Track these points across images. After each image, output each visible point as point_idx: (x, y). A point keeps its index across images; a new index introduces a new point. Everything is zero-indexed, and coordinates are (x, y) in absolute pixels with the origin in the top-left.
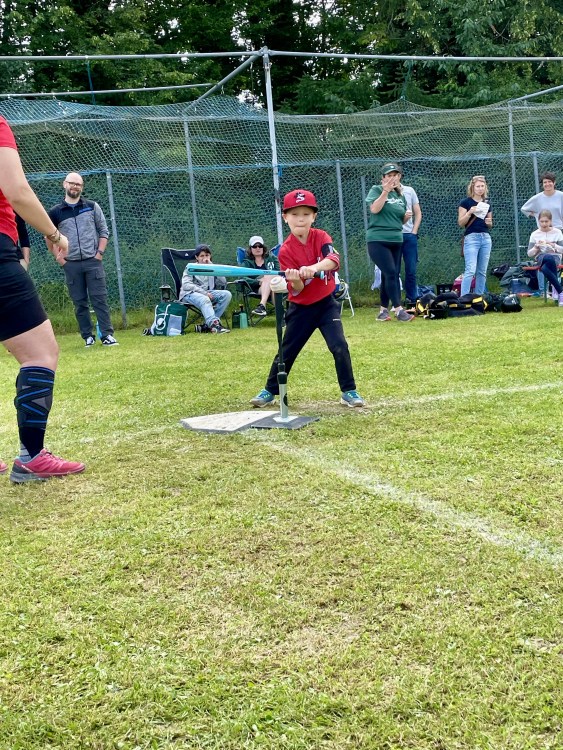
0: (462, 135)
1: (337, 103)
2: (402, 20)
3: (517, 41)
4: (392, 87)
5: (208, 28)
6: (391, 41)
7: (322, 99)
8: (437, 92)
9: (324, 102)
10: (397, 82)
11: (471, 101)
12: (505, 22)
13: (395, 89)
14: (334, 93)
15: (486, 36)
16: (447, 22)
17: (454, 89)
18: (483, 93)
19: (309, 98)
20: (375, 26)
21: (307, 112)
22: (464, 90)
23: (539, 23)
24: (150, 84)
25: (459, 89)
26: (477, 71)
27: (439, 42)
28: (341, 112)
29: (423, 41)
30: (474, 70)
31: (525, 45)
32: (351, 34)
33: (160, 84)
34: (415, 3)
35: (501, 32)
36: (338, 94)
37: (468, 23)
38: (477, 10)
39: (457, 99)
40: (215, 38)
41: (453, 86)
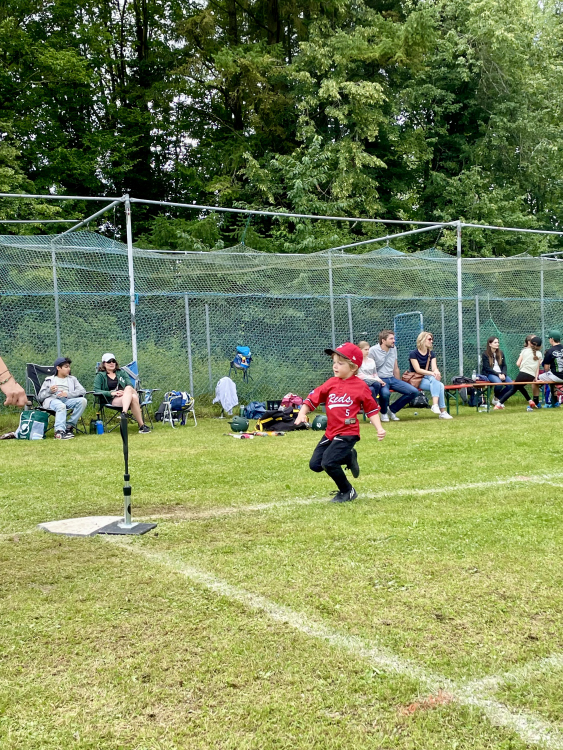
0: (292, 274)
1: (187, 240)
2: (244, 175)
3: (337, 199)
4: (234, 230)
5: (75, 169)
6: (233, 192)
7: (174, 236)
8: (271, 236)
9: (176, 238)
10: (238, 225)
11: (299, 246)
12: (328, 182)
13: (236, 232)
14: (184, 231)
15: (313, 193)
16: (280, 179)
17: (285, 235)
18: (309, 241)
19: (163, 234)
20: (221, 178)
21: (161, 246)
22: (294, 237)
23: (355, 186)
24: (22, 213)
25: (289, 236)
26: (304, 222)
27: (274, 195)
28: (190, 248)
29: (260, 193)
30: (302, 221)
31: (343, 204)
32: (200, 183)
33: (31, 214)
34: (255, 162)
35: (324, 191)
36: (188, 232)
37: (298, 183)
38: (305, 173)
39: (287, 244)
40: (81, 178)
41: (285, 233)
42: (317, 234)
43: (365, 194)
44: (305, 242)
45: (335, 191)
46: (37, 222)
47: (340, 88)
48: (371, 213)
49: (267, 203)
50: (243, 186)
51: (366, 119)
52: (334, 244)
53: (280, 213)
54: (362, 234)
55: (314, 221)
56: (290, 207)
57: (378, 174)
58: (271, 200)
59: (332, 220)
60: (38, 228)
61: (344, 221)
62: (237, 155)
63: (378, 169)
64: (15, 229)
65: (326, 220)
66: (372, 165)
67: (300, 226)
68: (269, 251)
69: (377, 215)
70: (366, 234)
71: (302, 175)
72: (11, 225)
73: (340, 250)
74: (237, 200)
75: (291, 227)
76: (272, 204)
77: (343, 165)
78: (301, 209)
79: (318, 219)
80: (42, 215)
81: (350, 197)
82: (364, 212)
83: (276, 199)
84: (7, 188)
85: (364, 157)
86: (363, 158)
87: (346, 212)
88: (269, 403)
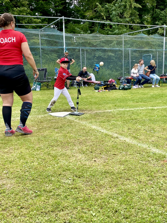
0: (111, 42)
1: (79, 31)
2: (96, 10)
3: (125, 18)
4: (93, 28)
5: (45, 8)
6: (93, 15)
7: (75, 29)
8: (104, 30)
9: (75, 30)
10: (94, 26)
11: (113, 33)
12: (123, 12)
13: (94, 28)
14: (78, 28)
15: (118, 16)
16: (108, 11)
17: (109, 29)
18: (117, 31)
19: (71, 29)
20: (89, 11)
21: (70, 33)
22: (112, 30)
23: (131, 14)
24: (29, 22)
25: (110, 29)
27: (106, 16)
28: (80, 33)
29: (102, 16)
30: (114, 25)
31: (128, 19)
32: (83, 12)
33: (32, 22)
34: (100, 6)
35: (121, 15)
36: (79, 28)
37: (114, 12)
38: (116, 10)
39: (110, 32)
40: (47, 11)
41: (109, 28)
42: (119, 29)
43: (134, 16)
44: (115, 31)
45: (125, 15)
46: (34, 25)
48: (136, 22)
49: (103, 19)
50: (96, 14)
52: (124, 32)
53: (108, 22)
54: (133, 29)
55: (118, 25)
56: (111, 20)
57: (139, 10)
58: (105, 18)
59: (124, 25)
60: (34, 27)
61: (127, 25)
62: (95, 3)
63: (139, 8)
64: (27, 27)
65: (122, 25)
66: (137, 7)
67: (114, 26)
68: (104, 34)
69: (138, 23)
70: (134, 29)
71: (115, 10)
72: (26, 25)
73: (127, 34)
74: (95, 18)
75: (111, 26)
76: (105, 20)
77: (128, 7)
78: (114, 21)
79: (119, 24)
80: (35, 22)
81: (130, 17)
82: (134, 22)
83: (106, 18)
84: (25, 14)
85: (134, 4)
87: (128, 22)
88: (104, 81)
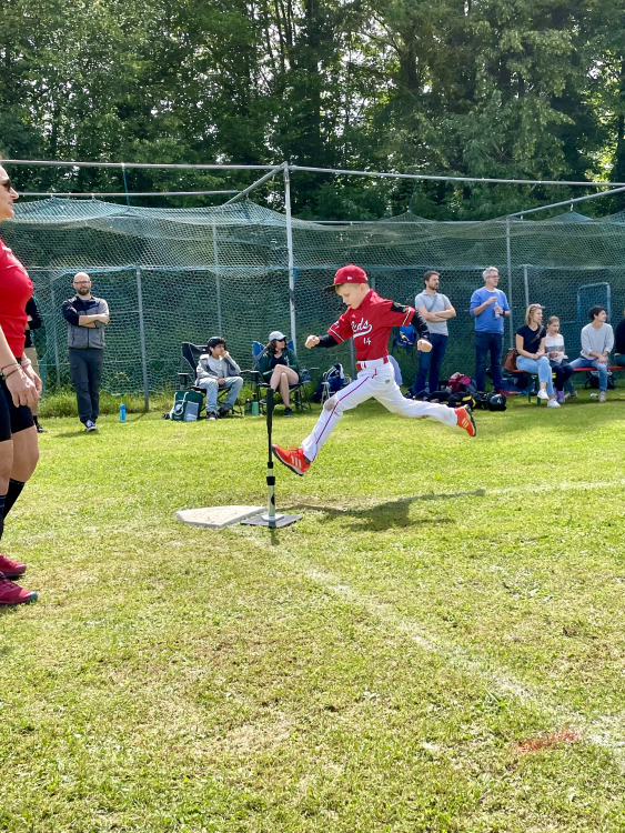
11: (475, 213)
19: (329, 204)
26: (480, 187)
27: (449, 158)
30: (477, 184)
31: (525, 166)
34: (427, 123)
35: (503, 153)
42: (495, 200)
43: (549, 154)
44: (481, 208)
45: (517, 152)
47: (523, 38)
48: (556, 174)
49: (441, 168)
51: (552, 72)
52: (514, 209)
54: (545, 199)
55: (492, 185)
56: (465, 171)
57: (565, 132)
58: (445, 164)
59: (512, 184)
61: (526, 185)
63: (565, 126)
66: (559, 122)
67: (475, 191)
69: (562, 177)
70: (549, 198)
71: (478, 135)
75: (467, 192)
76: (445, 169)
77: (525, 123)
78: (477, 172)
79: (496, 183)
81: (532, 157)
82: (547, 175)
83: (451, 162)
84: (169, 159)
85: (550, 114)
86: (548, 115)
